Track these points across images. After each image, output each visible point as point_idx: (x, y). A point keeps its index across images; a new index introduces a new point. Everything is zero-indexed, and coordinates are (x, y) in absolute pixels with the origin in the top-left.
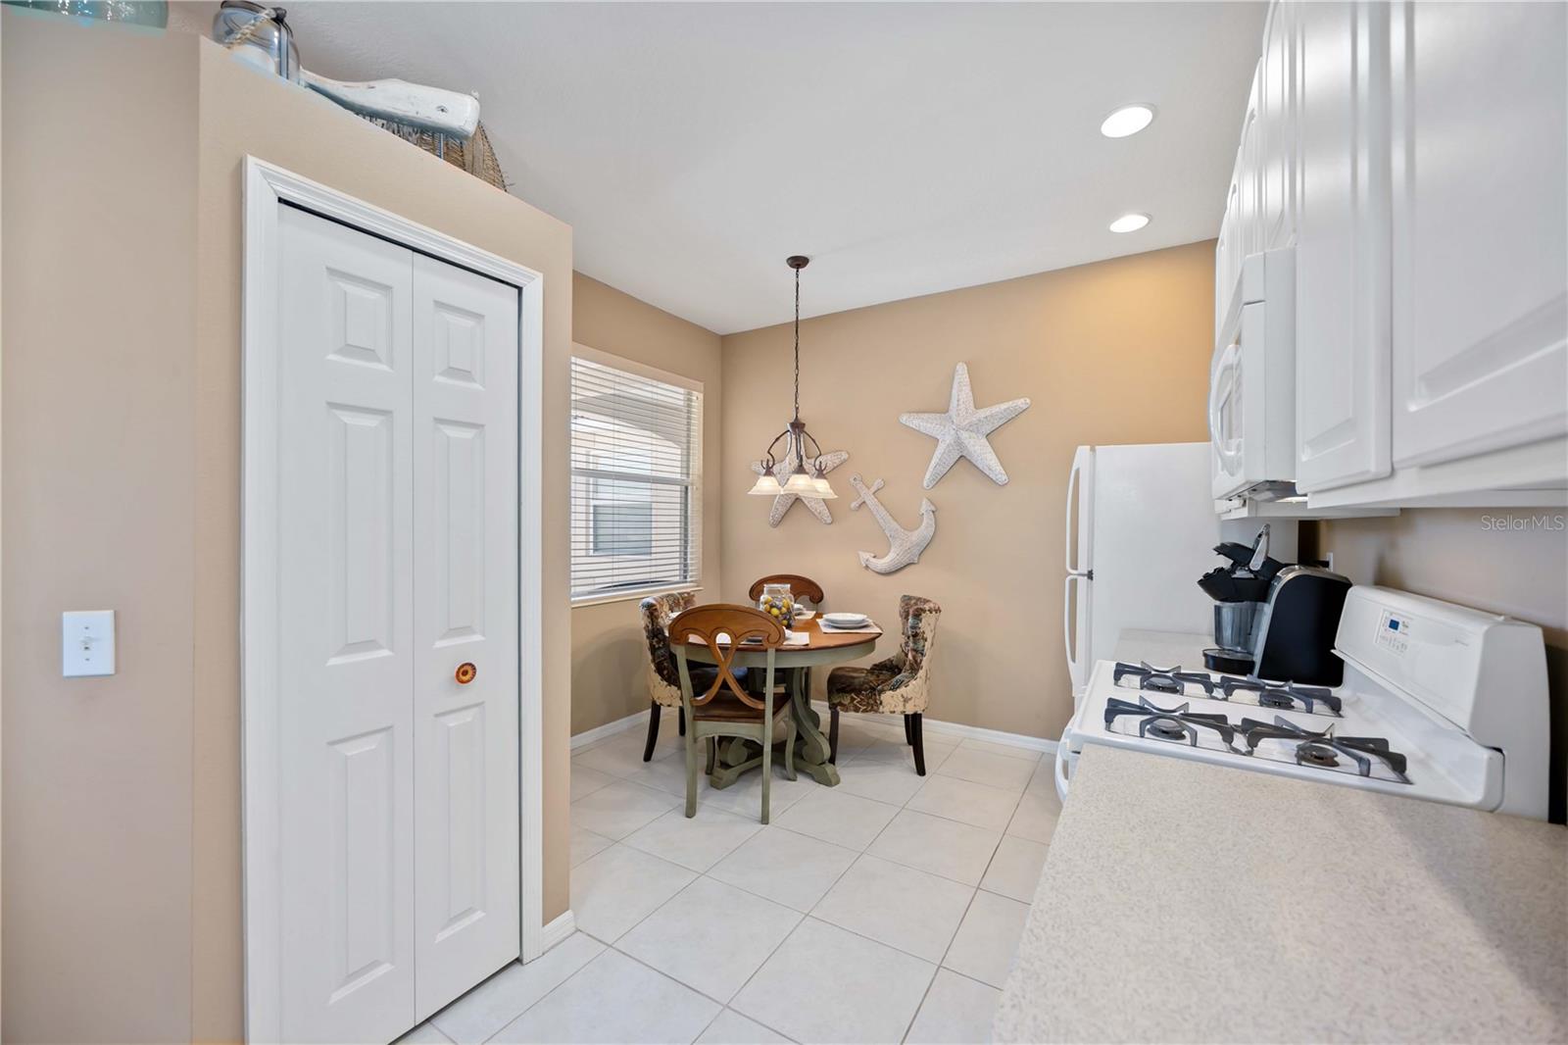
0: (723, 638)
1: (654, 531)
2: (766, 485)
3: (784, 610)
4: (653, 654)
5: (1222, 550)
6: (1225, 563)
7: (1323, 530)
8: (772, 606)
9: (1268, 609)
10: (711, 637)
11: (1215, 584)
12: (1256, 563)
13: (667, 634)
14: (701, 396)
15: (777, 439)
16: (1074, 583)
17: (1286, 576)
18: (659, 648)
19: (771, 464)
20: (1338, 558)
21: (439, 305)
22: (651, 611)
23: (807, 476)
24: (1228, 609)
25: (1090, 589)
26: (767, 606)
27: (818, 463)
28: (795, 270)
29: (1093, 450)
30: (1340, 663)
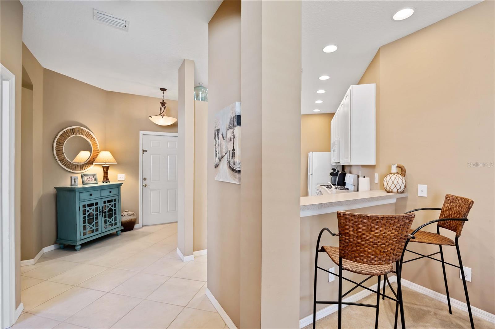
5: (333, 169)
6: (333, 171)
7: (345, 166)
9: (338, 177)
11: (332, 174)
12: (336, 171)
16: (309, 176)
17: (340, 173)
20: (347, 170)
24: (333, 177)
25: (312, 177)
29: (312, 153)
30: (345, 183)
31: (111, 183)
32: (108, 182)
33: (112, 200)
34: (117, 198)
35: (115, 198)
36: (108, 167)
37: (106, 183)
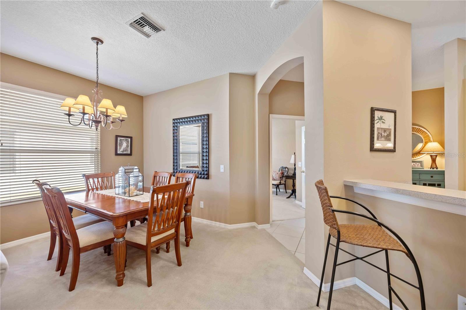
32: (435, 169)
33: (435, 184)
36: (436, 156)
37: (433, 169)
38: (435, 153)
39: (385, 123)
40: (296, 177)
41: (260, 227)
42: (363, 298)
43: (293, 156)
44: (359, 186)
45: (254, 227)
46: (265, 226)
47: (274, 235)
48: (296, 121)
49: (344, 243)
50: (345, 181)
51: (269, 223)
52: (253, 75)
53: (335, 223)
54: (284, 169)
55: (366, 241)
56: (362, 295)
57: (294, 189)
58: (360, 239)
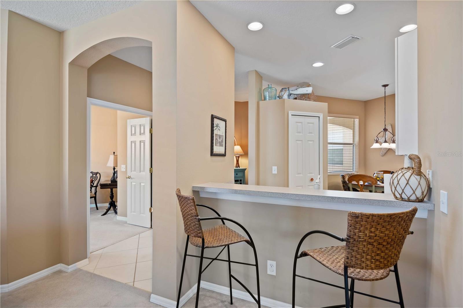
0: (361, 183)
1: (344, 157)
2: (376, 146)
3: (381, 178)
4: (344, 187)
8: (377, 177)
10: (358, 182)
13: (348, 182)
14: (358, 120)
15: (379, 133)
18: (345, 186)
19: (377, 140)
21: (308, 123)
22: (343, 177)
23: (387, 143)
26: (376, 177)
27: (393, 139)
28: (384, 87)
31: (240, 168)
32: (238, 167)
33: (238, 180)
34: (242, 179)
35: (241, 179)
36: (239, 157)
37: (237, 168)
38: (238, 155)
39: (220, 130)
40: (117, 185)
41: (71, 268)
42: (209, 297)
43: (112, 157)
44: (206, 191)
45: (60, 272)
46: (81, 264)
47: (97, 272)
48: (118, 111)
49: (207, 248)
50: (193, 187)
51: (86, 258)
52: (60, 31)
53: (200, 231)
54: (94, 176)
55: (222, 241)
56: (208, 294)
57: (112, 201)
58: (217, 241)
